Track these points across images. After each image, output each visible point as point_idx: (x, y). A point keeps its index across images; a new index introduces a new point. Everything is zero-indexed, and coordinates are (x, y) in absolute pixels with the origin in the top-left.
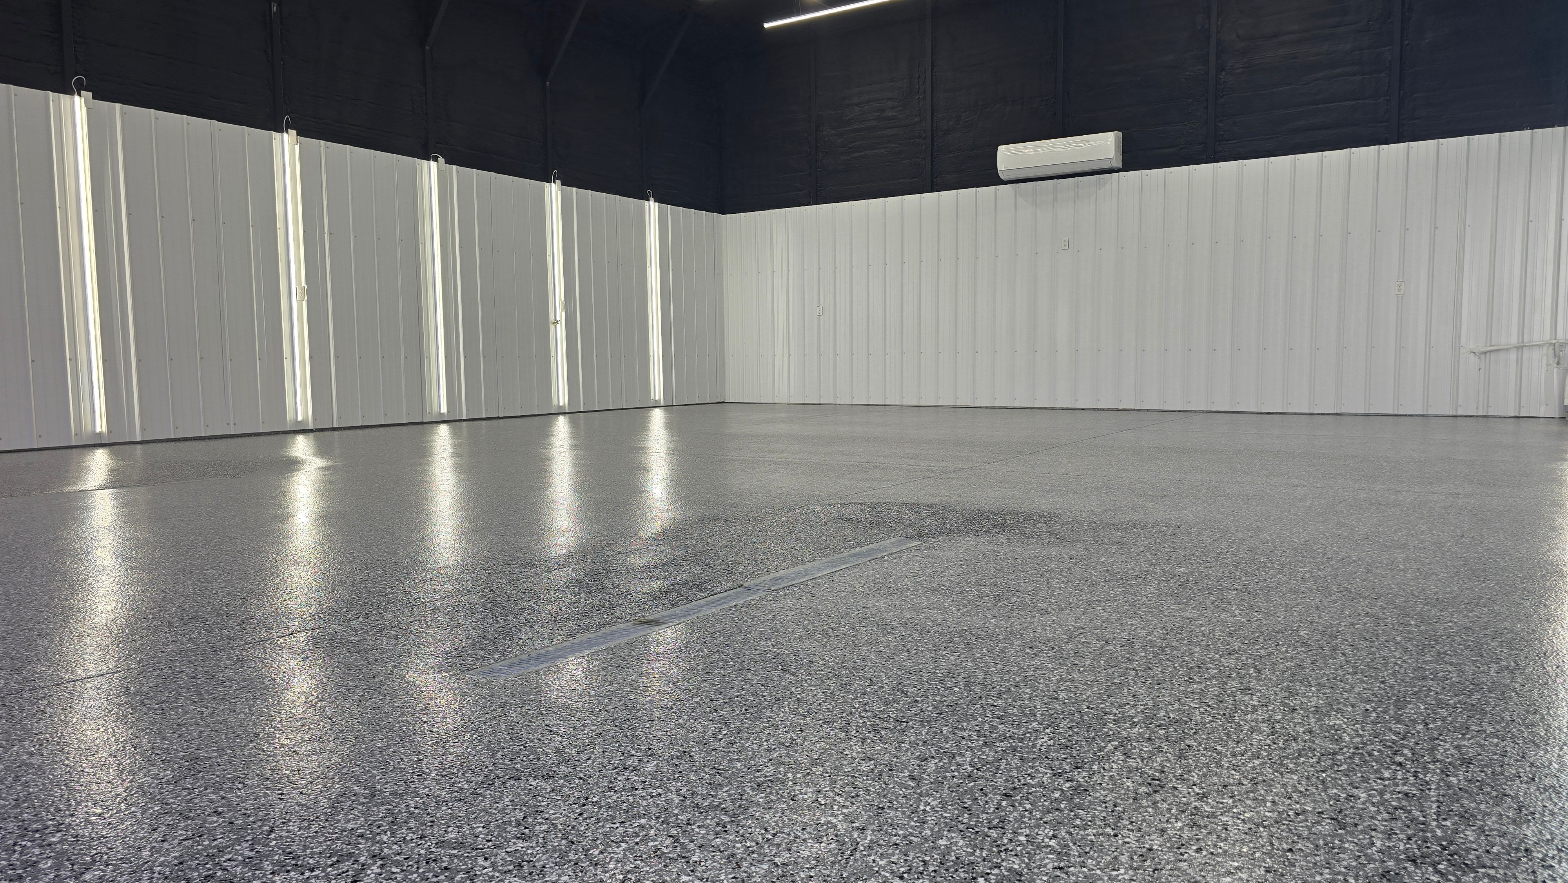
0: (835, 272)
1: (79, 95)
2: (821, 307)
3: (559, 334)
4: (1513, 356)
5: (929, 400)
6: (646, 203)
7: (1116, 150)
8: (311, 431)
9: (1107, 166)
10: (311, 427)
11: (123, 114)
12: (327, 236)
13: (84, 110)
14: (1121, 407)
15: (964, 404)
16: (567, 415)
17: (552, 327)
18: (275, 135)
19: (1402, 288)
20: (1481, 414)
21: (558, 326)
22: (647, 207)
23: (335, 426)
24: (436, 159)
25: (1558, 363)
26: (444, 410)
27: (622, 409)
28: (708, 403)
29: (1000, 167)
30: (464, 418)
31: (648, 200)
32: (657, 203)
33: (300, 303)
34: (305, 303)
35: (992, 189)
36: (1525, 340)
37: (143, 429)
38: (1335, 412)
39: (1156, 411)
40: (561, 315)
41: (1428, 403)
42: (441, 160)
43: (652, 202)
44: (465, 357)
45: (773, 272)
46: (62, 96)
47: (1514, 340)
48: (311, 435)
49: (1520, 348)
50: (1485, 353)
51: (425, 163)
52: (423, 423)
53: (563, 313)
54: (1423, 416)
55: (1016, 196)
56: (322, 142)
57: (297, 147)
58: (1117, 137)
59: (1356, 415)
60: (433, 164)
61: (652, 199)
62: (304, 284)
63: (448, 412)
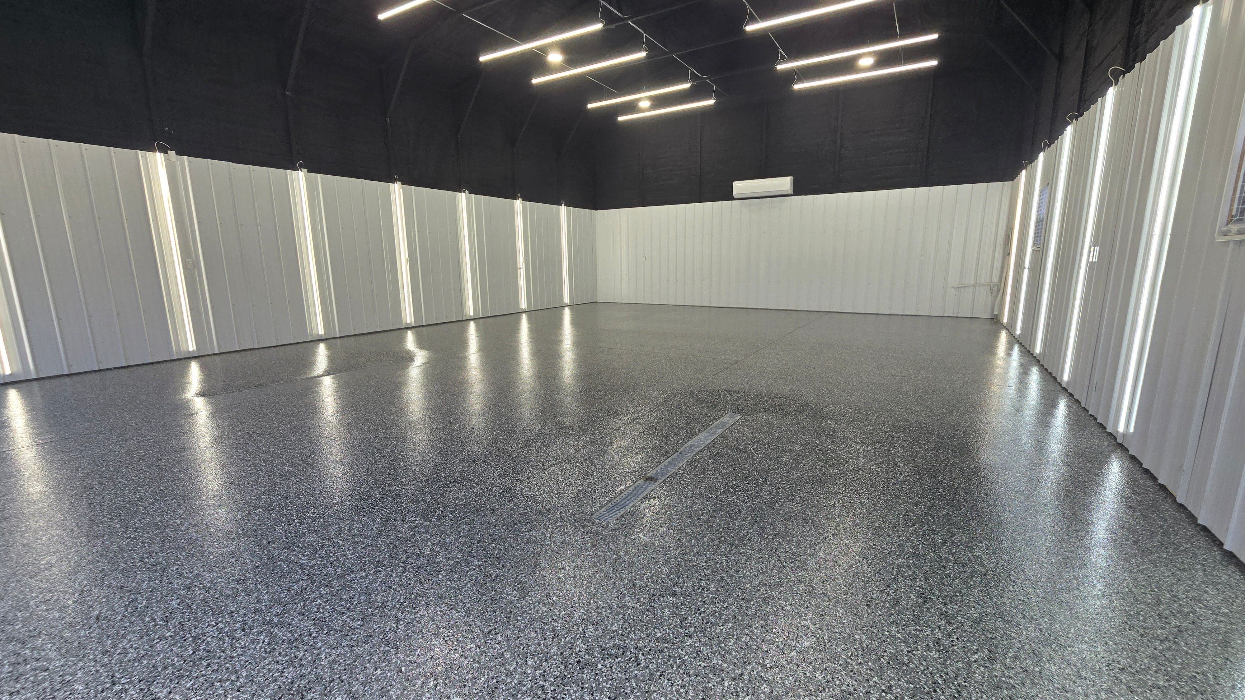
0: (651, 240)
1: (301, 170)
2: (645, 257)
3: (522, 273)
4: (971, 289)
6: (561, 207)
7: (791, 187)
8: (413, 327)
9: (786, 193)
10: (413, 325)
11: (322, 179)
12: (416, 233)
13: (304, 178)
14: (789, 309)
16: (526, 313)
17: (519, 270)
18: (391, 185)
20: (955, 316)
21: (522, 270)
22: (561, 209)
23: (424, 324)
24: (464, 192)
25: (992, 293)
26: (472, 314)
27: (551, 308)
28: (589, 303)
29: (734, 192)
30: (481, 317)
31: (562, 205)
32: (565, 207)
33: (406, 267)
34: (408, 266)
35: (730, 202)
36: (978, 282)
37: (340, 331)
39: (805, 311)
40: (522, 265)
42: (467, 192)
44: (480, 287)
45: (621, 239)
46: (293, 171)
47: (972, 282)
48: (414, 330)
49: (975, 286)
50: (959, 288)
51: (459, 194)
52: (463, 321)
53: (524, 264)
55: (741, 206)
56: (413, 187)
57: (401, 190)
58: (791, 179)
59: (898, 315)
60: (463, 194)
62: (407, 257)
63: (474, 315)
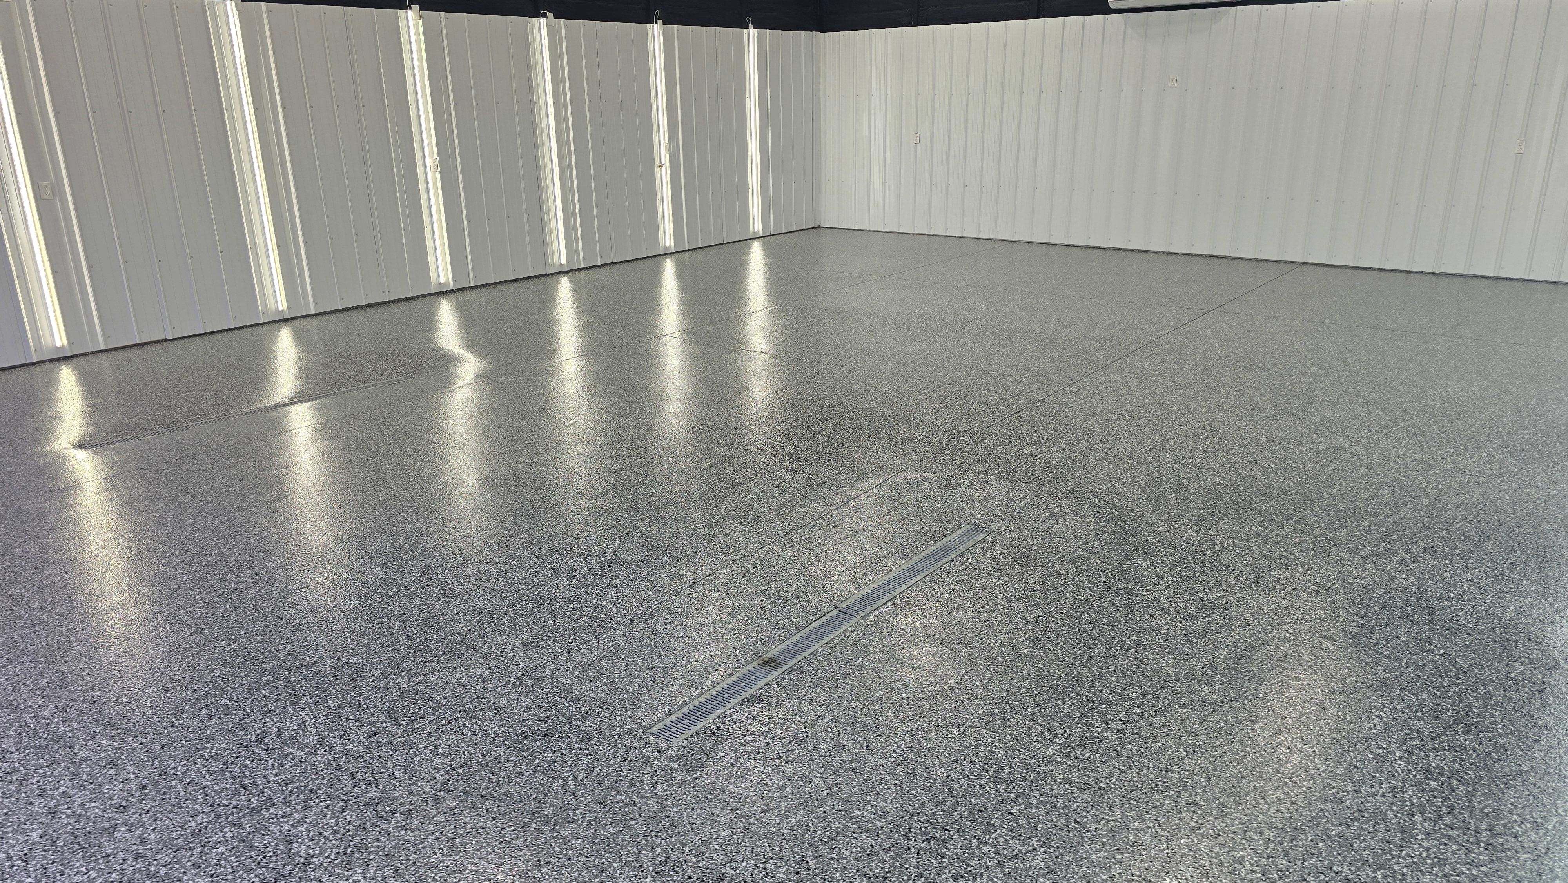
0: (933, 101)
2: (918, 135)
3: (664, 176)
5: (1021, 236)
6: (746, 30)
8: (451, 291)
10: (451, 287)
11: (269, 12)
12: (452, 106)
13: (236, 13)
15: (1057, 242)
16: (673, 256)
17: (657, 171)
18: (400, 12)
19: (1523, 147)
21: (663, 169)
22: (746, 35)
23: (472, 285)
24: (545, 16)
26: (564, 261)
27: (723, 244)
28: (804, 230)
30: (582, 266)
31: (747, 28)
32: (755, 30)
33: (434, 173)
34: (438, 175)
35: (1101, 17)
37: (315, 303)
38: (1434, 271)
39: (1251, 259)
40: (665, 159)
41: (1530, 268)
42: (550, 15)
43: (751, 30)
44: (580, 209)
45: (871, 95)
48: (452, 297)
51: (535, 20)
52: (546, 275)
53: (668, 155)
54: (1524, 280)
55: (1125, 27)
56: (442, 13)
57: (420, 22)
60: (543, 21)
61: (751, 26)
62: (436, 156)
63: (568, 262)
